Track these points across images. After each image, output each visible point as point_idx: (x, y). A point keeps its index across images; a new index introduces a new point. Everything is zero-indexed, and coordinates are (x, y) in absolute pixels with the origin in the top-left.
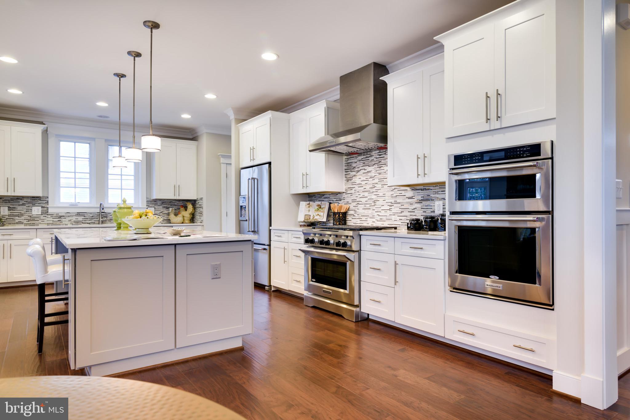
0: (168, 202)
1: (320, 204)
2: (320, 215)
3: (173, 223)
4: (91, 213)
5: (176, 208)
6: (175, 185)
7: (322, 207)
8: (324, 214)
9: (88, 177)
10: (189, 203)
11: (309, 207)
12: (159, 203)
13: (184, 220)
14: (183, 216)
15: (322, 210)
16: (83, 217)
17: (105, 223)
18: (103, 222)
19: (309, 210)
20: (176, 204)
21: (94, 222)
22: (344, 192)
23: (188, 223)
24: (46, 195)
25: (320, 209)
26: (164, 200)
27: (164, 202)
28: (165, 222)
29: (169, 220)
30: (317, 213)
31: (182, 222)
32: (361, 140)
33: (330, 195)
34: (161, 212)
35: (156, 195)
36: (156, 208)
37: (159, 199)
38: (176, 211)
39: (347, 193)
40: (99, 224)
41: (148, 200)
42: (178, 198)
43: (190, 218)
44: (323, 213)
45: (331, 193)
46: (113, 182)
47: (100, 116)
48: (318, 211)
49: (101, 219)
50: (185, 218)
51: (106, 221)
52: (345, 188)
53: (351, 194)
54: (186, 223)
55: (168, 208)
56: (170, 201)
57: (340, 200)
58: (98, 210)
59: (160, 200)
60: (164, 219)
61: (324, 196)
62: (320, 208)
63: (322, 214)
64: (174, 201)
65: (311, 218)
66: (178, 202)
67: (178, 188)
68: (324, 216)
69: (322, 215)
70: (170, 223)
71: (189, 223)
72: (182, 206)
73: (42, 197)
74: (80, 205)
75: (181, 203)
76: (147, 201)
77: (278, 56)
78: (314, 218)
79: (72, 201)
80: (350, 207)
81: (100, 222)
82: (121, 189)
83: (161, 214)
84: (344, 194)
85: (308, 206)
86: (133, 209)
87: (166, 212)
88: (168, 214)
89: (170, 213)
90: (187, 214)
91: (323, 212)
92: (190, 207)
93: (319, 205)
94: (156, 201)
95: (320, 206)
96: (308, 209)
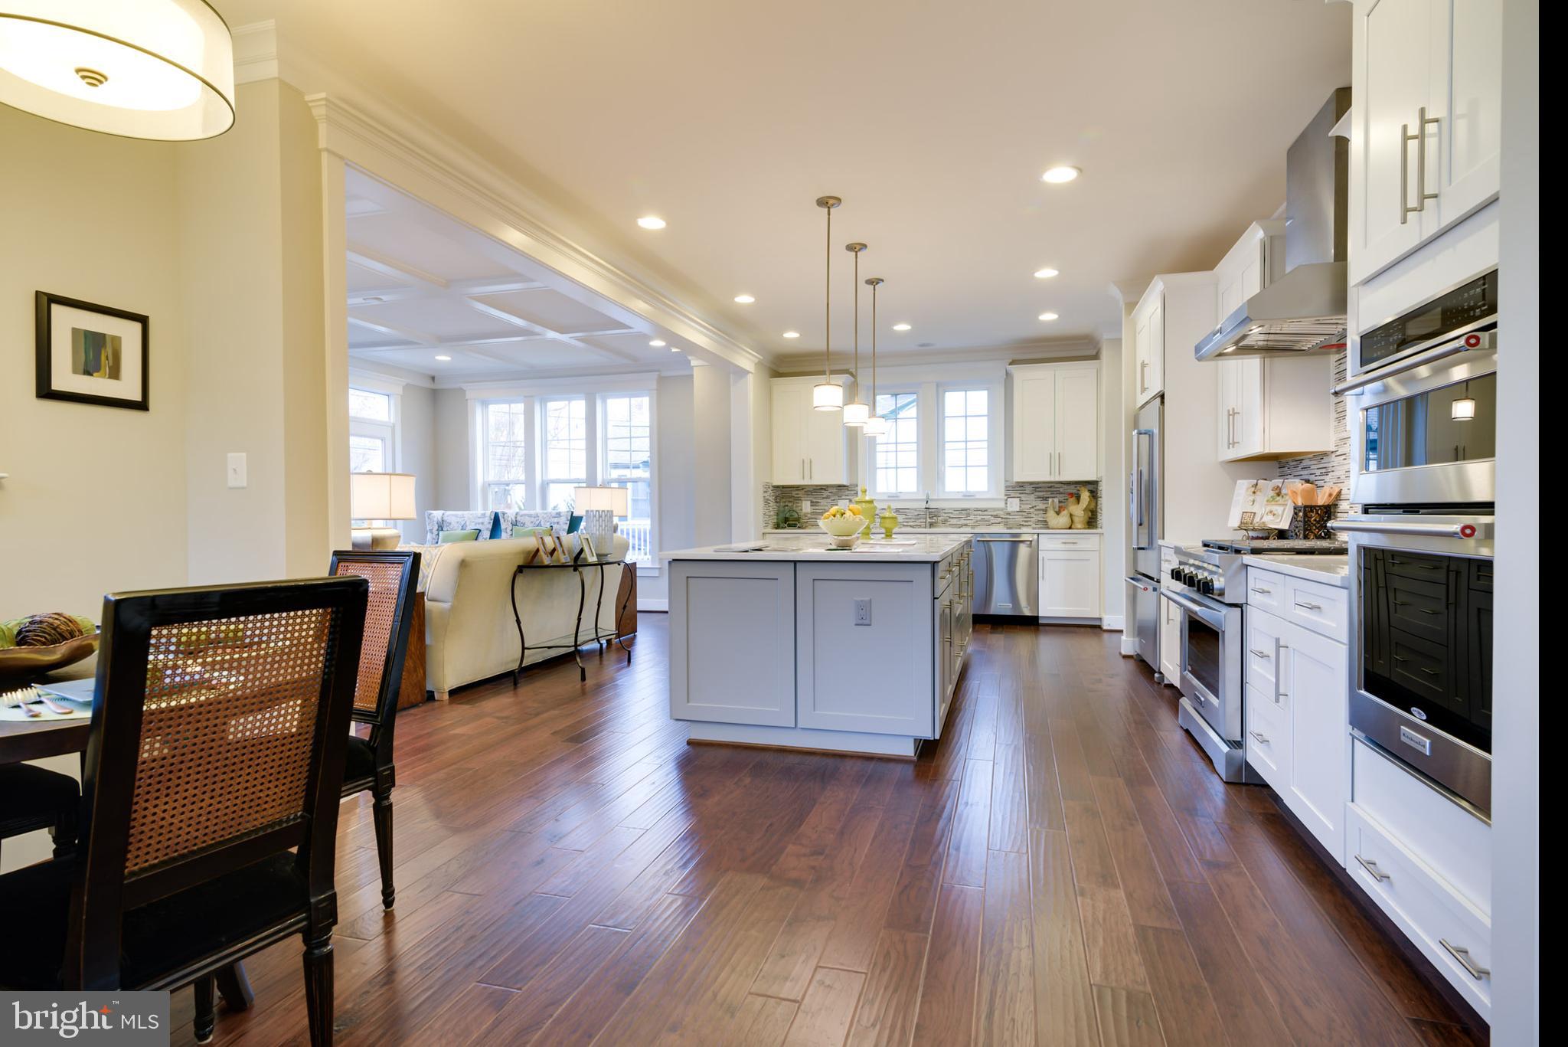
0: (1045, 487)
1: (1280, 486)
2: (1276, 512)
3: (1052, 529)
4: (915, 510)
5: (1061, 499)
6: (1051, 454)
7: (1284, 492)
8: (1284, 509)
9: (916, 449)
10: (1083, 488)
11: (1254, 493)
12: (1029, 489)
13: (1072, 521)
14: (1071, 515)
15: (1281, 502)
16: (904, 516)
17: (935, 527)
18: (931, 525)
19: (1254, 501)
20: (1061, 490)
21: (919, 524)
22: (1332, 452)
23: (1080, 529)
24: (855, 483)
25: (1278, 498)
26: (1038, 483)
27: (1038, 488)
28: (1039, 526)
29: (1046, 522)
30: (1269, 508)
31: (1068, 527)
32: (1251, 320)
33: (1310, 459)
34: (1033, 507)
35: (1020, 476)
36: (1023, 499)
37: (1027, 482)
38: (1061, 504)
39: (1338, 453)
40: (925, 528)
41: (1008, 484)
42: (1057, 479)
43: (1086, 517)
44: (1282, 508)
45: (1311, 456)
46: (952, 456)
47: (923, 345)
48: (1273, 503)
49: (928, 520)
50: (1076, 519)
51: (935, 523)
52: (1335, 439)
53: (1344, 457)
54: (1077, 529)
55: (1045, 499)
56: (1050, 485)
57: (1327, 473)
58: (924, 505)
59: (1031, 483)
60: (1039, 521)
61: (1302, 464)
62: (1278, 495)
63: (1279, 509)
64: (1056, 485)
65: (1257, 519)
66: (1065, 487)
67: (1055, 459)
68: (1284, 516)
69: (1280, 513)
70: (1048, 528)
71: (1085, 528)
72: (1071, 495)
73: (851, 485)
74: (902, 497)
75: (1072, 489)
76: (1006, 487)
77: (1080, 170)
78: (1263, 520)
79: (892, 490)
80: (1343, 492)
81: (928, 525)
82: (966, 466)
83: (1032, 510)
84: (1333, 455)
85: (1253, 489)
86: (875, 504)
87: (1043, 507)
88: (1045, 511)
89: (1048, 509)
90: (1079, 511)
91: (1283, 505)
92: (1085, 496)
93: (1278, 487)
94: (1021, 486)
95: (1280, 489)
96: (1251, 498)
